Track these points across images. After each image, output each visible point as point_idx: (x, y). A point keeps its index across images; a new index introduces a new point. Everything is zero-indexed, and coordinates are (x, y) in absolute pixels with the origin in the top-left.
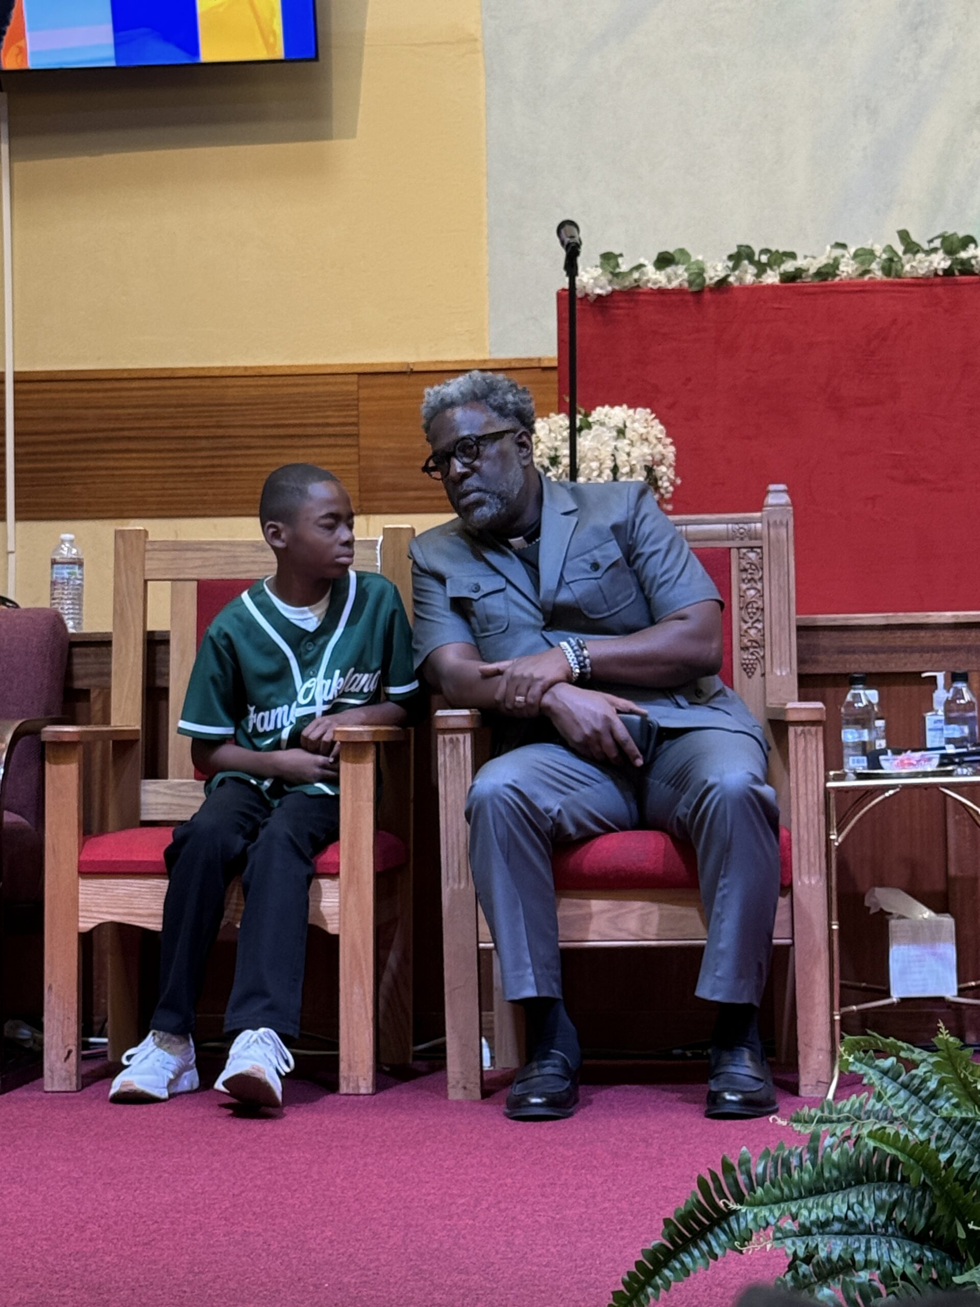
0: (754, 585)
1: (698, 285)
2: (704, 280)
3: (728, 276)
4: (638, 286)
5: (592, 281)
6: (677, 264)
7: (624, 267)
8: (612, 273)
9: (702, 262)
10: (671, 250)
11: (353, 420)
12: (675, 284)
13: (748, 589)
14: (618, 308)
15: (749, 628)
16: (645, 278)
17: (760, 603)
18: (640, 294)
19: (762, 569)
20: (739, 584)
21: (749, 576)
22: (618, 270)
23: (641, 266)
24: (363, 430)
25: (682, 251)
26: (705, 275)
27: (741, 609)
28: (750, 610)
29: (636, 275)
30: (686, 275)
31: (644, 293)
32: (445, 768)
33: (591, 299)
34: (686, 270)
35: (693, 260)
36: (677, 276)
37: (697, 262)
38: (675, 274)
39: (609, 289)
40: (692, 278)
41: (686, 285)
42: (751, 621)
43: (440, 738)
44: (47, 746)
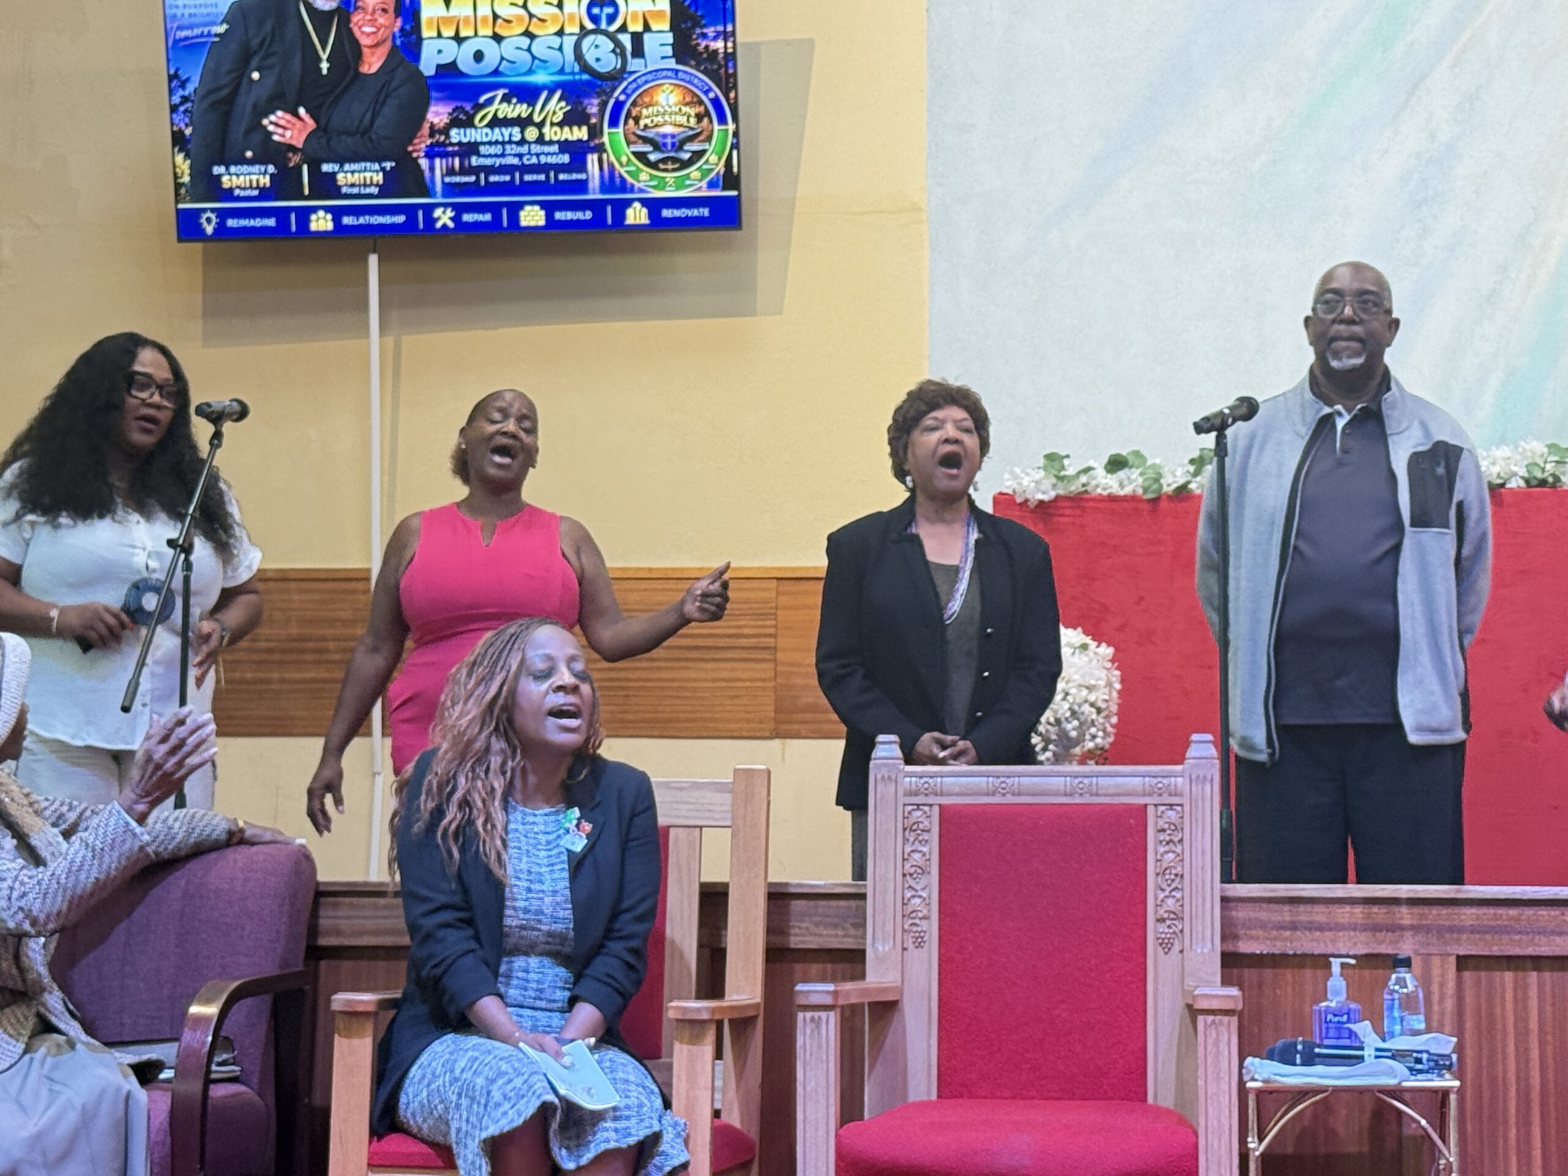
0: (1174, 848)
1: (1153, 492)
2: (1161, 486)
3: (1189, 482)
4: (1086, 492)
5: (1033, 484)
6: (1131, 467)
7: (1070, 471)
8: (1056, 477)
9: (1159, 466)
10: (1124, 453)
11: (772, 631)
12: (1127, 490)
13: (1167, 852)
14: (1063, 515)
15: (1166, 897)
16: (1094, 483)
17: (1179, 869)
18: (1088, 500)
19: (1182, 829)
20: (1156, 846)
21: (1168, 838)
22: (1063, 473)
23: (1088, 470)
24: (782, 642)
25: (1137, 454)
26: (1162, 481)
27: (1158, 874)
28: (1167, 877)
29: (1084, 479)
30: (1140, 480)
31: (1093, 500)
32: (805, 1050)
33: (1032, 505)
34: (1141, 474)
35: (1149, 463)
36: (1130, 481)
37: (1154, 466)
38: (1129, 478)
39: (1052, 494)
40: (1147, 484)
41: (1140, 491)
42: (1168, 889)
43: (800, 1015)
44: (337, 1016)
